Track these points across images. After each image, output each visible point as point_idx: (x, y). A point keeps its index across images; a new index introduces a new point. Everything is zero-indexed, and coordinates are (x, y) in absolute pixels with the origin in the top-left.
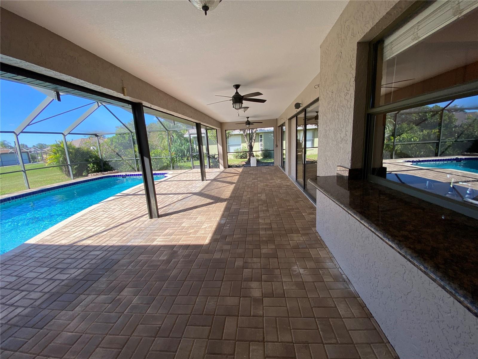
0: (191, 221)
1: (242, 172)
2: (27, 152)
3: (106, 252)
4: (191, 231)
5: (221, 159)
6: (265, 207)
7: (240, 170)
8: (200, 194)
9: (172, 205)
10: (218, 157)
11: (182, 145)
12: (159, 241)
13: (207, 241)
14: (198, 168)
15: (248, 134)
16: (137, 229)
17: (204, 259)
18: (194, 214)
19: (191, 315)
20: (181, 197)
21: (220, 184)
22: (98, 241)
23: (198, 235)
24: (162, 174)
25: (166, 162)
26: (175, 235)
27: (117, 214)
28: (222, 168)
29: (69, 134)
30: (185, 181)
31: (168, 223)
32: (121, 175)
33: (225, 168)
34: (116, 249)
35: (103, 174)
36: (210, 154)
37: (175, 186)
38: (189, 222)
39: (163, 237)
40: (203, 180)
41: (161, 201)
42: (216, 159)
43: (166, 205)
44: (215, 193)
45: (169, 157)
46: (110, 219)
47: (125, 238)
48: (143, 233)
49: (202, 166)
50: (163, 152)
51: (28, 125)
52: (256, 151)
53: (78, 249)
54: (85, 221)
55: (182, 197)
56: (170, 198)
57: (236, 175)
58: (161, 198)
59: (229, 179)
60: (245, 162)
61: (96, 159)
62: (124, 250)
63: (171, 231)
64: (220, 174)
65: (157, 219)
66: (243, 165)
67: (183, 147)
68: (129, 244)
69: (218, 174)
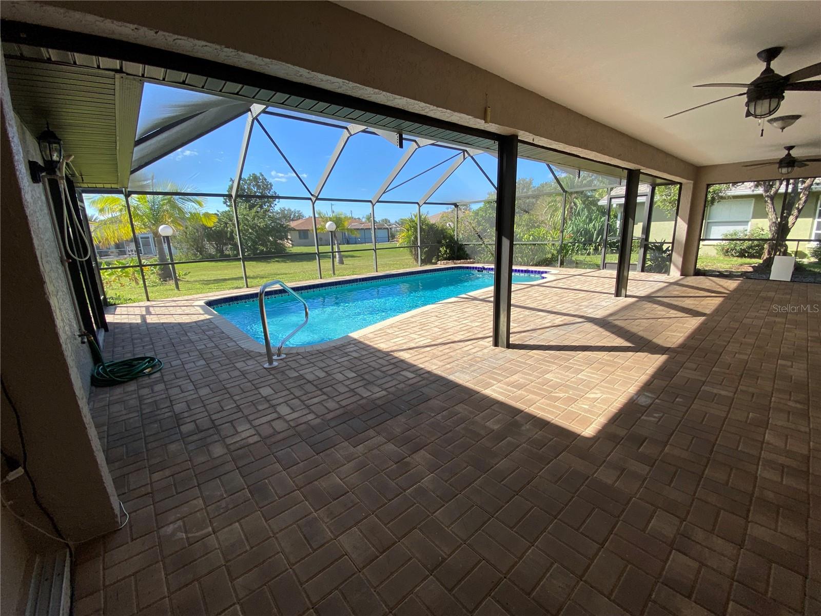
0: (567, 374)
1: (736, 290)
2: (388, 229)
3: (419, 379)
4: (561, 395)
5: (679, 254)
6: (796, 402)
7: (732, 284)
8: (604, 323)
9: (538, 331)
10: (670, 248)
11: (591, 221)
12: (495, 391)
13: (589, 431)
14: (612, 268)
15: (781, 194)
16: (470, 357)
17: (570, 467)
18: (577, 361)
19: (505, 578)
20: (559, 320)
21: (660, 310)
22: (416, 358)
23: (573, 408)
24: (539, 272)
25: (551, 252)
26: (526, 391)
27: (451, 325)
28: (675, 274)
29: (425, 203)
30: (578, 292)
31: (522, 363)
32: (476, 268)
33: (684, 273)
34: (433, 378)
35: (455, 264)
36: (651, 239)
37: (555, 298)
38: (561, 374)
39: (505, 386)
40: (618, 294)
41: (521, 320)
42: (665, 252)
43: (528, 328)
44: (641, 329)
45: (558, 244)
46: (440, 330)
47: (448, 366)
48: (476, 367)
49: (623, 266)
50: (550, 233)
51: (384, 193)
52: (799, 241)
53: (392, 361)
54: (412, 325)
55: (562, 321)
56: (538, 317)
57: (713, 295)
58: (522, 314)
59: (691, 302)
60: (752, 267)
61: (450, 241)
62: (441, 384)
63: (521, 380)
64: (667, 286)
65: (504, 349)
66: (744, 274)
67: (591, 225)
68: (452, 378)
69: (661, 287)
